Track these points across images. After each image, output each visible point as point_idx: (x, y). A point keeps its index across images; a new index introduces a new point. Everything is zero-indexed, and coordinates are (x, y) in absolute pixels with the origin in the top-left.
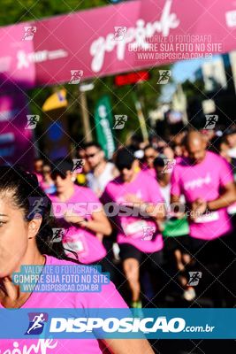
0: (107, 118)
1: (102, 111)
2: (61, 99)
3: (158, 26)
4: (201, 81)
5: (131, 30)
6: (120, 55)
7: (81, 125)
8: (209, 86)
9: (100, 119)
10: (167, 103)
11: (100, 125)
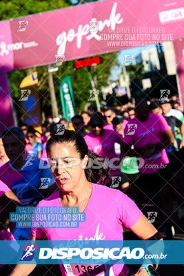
0: (69, 93)
1: (65, 88)
2: (34, 79)
3: (107, 22)
4: (141, 64)
5: (87, 26)
6: (79, 45)
7: (49, 98)
8: (147, 68)
9: (64, 94)
10: (115, 82)
11: (64, 99)
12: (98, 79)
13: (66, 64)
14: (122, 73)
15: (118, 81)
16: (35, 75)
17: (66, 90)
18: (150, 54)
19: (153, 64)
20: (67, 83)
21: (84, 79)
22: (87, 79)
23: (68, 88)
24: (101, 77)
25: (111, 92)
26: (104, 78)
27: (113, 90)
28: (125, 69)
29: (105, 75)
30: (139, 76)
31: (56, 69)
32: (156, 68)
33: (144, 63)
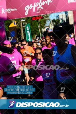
2: (15, 24)
8: (61, 21)
9: (27, 31)
10: (48, 26)
11: (27, 33)
12: (41, 25)
13: (28, 18)
14: (51, 23)
15: (49, 26)
16: (16, 22)
17: (28, 29)
18: (62, 16)
19: (64, 20)
20: (28, 26)
21: (35, 25)
22: (36, 25)
23: (29, 28)
24: (42, 24)
25: (46, 31)
26: (43, 25)
27: (47, 30)
28: (52, 21)
29: (44, 24)
30: (57, 25)
31: (24, 20)
32: (65, 21)
33: (60, 19)
